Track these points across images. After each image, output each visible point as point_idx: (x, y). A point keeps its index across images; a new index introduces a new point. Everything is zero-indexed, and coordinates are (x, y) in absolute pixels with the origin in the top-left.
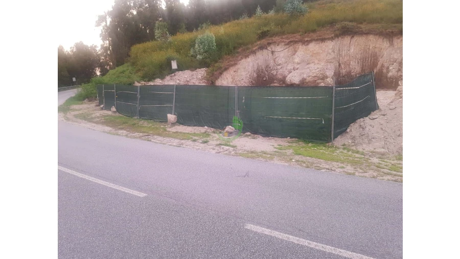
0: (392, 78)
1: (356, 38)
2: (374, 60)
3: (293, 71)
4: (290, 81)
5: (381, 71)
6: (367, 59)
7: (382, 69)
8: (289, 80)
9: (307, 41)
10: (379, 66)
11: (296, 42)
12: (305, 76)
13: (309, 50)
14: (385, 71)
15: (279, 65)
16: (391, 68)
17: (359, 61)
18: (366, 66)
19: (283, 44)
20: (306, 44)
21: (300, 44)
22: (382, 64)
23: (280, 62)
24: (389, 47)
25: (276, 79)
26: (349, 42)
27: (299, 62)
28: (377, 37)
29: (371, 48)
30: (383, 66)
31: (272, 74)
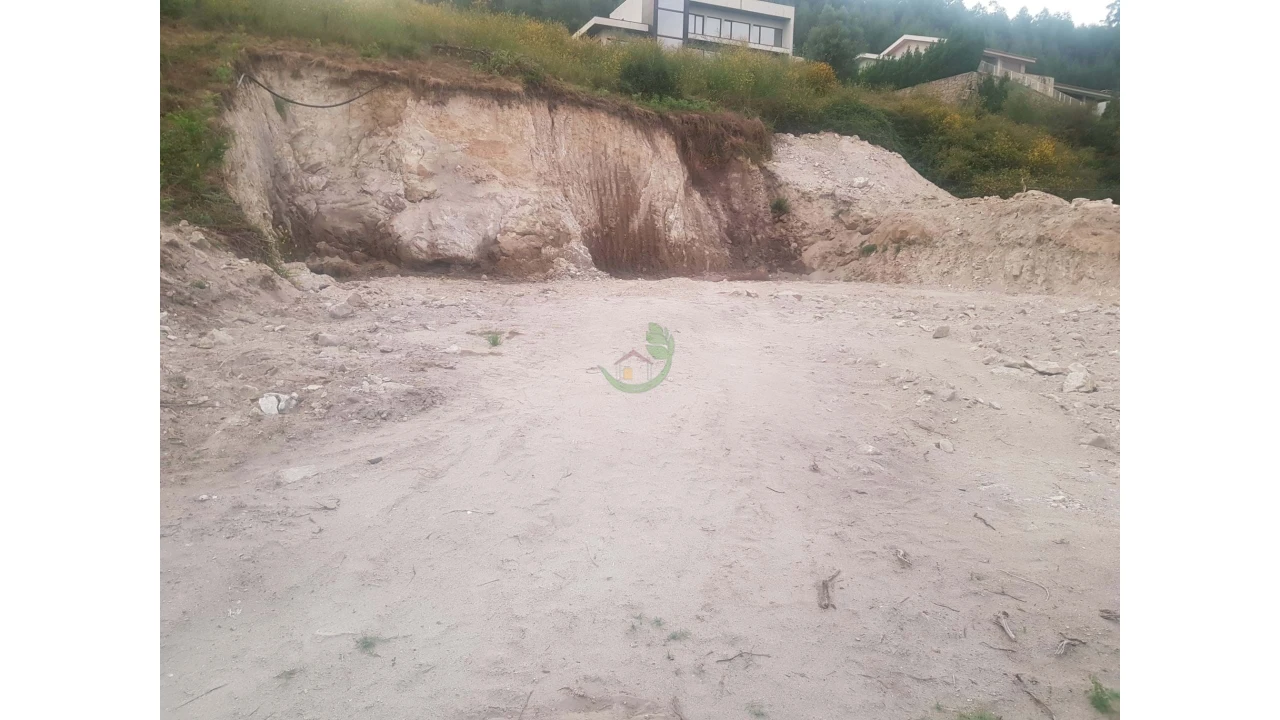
0: (679, 246)
1: (563, 114)
2: (627, 189)
3: (407, 203)
4: (432, 245)
5: (649, 225)
6: (608, 186)
7: (653, 220)
8: (424, 245)
9: (436, 87)
10: (643, 209)
11: (386, 81)
12: (491, 229)
13: (453, 125)
14: (660, 224)
15: (314, 170)
16: (671, 217)
17: (588, 189)
18: (607, 205)
19: (324, 76)
20: (432, 96)
21: (405, 92)
22: (650, 205)
23: (317, 157)
24: (653, 156)
25: (326, 235)
26: (550, 121)
27: (428, 169)
28: (618, 121)
29: (610, 151)
30: (652, 210)
31: (299, 208)
